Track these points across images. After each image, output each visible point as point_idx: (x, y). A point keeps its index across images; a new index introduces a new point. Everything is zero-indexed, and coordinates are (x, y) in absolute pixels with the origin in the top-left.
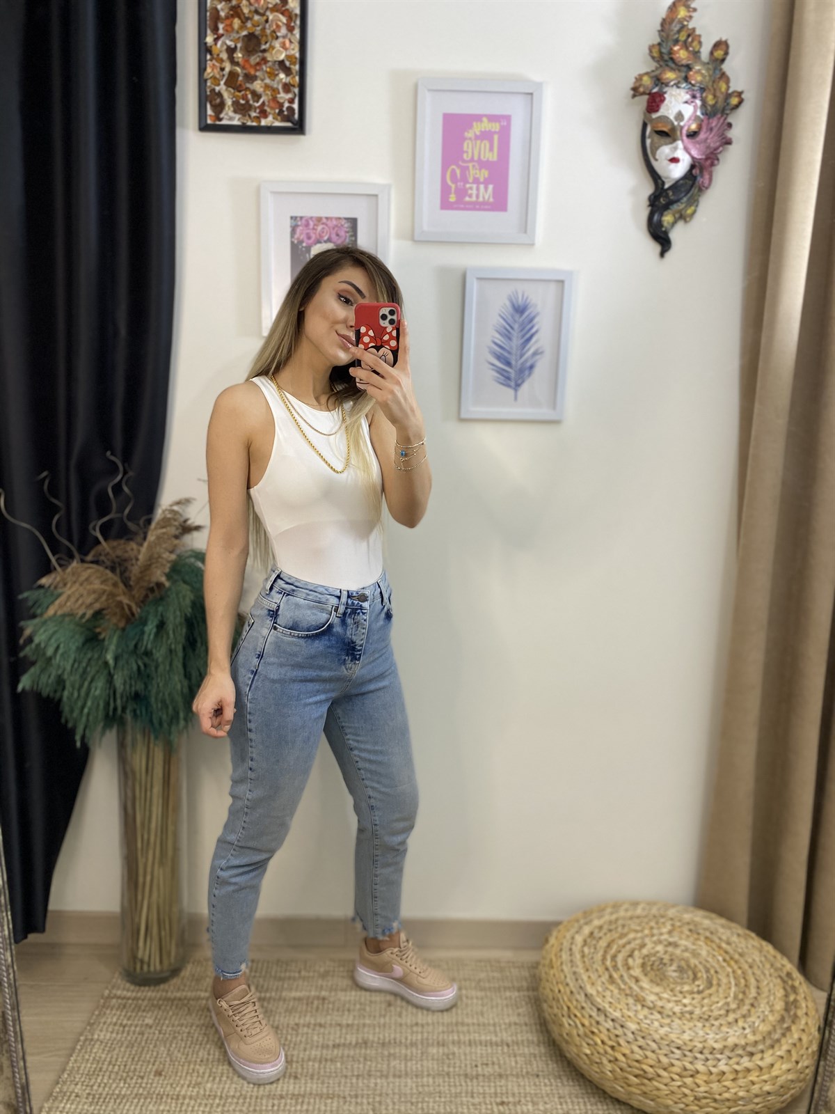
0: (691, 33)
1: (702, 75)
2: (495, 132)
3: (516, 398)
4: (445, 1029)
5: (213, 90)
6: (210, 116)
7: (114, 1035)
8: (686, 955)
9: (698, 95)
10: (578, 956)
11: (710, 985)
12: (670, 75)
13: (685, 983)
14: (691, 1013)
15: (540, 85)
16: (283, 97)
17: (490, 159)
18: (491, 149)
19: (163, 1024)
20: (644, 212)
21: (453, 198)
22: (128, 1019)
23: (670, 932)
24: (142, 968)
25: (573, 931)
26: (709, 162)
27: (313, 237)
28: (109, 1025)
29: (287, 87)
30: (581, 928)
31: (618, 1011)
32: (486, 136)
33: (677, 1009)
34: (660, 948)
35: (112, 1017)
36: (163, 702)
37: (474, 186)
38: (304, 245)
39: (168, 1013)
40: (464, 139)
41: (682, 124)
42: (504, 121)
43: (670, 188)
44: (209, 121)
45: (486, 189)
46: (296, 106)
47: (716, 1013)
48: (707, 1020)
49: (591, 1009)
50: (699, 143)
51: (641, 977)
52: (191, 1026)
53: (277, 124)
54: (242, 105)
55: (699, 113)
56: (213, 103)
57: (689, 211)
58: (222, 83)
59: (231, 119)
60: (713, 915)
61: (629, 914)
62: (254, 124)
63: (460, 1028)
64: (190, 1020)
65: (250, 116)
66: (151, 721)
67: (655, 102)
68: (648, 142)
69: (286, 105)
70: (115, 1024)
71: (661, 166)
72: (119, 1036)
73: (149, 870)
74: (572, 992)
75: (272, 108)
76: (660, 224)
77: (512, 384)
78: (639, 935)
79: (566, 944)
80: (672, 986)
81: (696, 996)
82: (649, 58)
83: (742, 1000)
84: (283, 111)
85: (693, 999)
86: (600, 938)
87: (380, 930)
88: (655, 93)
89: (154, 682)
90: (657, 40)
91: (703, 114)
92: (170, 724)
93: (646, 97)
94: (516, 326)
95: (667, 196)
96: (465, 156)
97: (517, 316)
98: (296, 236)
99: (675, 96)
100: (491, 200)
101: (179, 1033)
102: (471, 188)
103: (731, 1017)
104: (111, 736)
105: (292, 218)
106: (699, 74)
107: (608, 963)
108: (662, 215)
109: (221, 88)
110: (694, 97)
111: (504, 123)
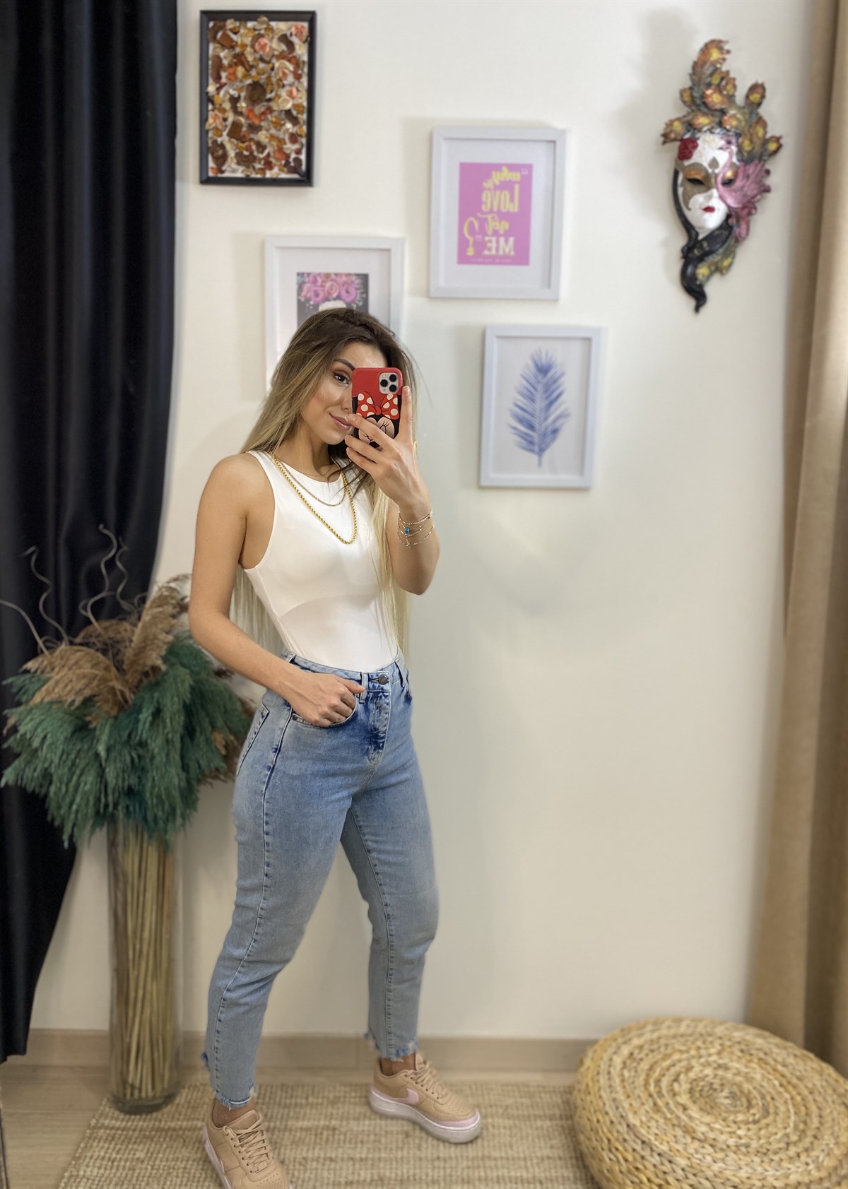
0: (725, 76)
1: (738, 120)
2: (516, 182)
3: (540, 464)
4: (470, 1163)
5: (215, 142)
6: (212, 168)
7: (102, 1171)
8: (738, 1079)
9: (734, 140)
10: (617, 1080)
11: (766, 1113)
12: (703, 120)
13: (739, 1112)
14: (747, 1146)
15: (563, 133)
16: (290, 147)
17: (511, 210)
18: (512, 200)
19: (156, 1158)
20: (677, 265)
21: (471, 252)
22: (118, 1153)
23: (719, 1053)
24: (132, 1094)
25: (611, 1050)
26: (745, 212)
27: (322, 295)
28: (96, 1160)
29: (294, 138)
30: (619, 1048)
31: (665, 1143)
32: (506, 186)
33: (731, 1142)
34: (708, 1071)
35: (98, 1150)
36: (159, 797)
37: (494, 239)
38: (312, 303)
39: (161, 1145)
40: (483, 189)
41: (717, 171)
42: (525, 170)
43: (705, 239)
44: (211, 174)
45: (506, 241)
46: (303, 157)
47: (775, 1146)
48: (765, 1154)
49: (635, 1142)
50: (735, 191)
51: (689, 1104)
52: (187, 1161)
53: (284, 176)
54: (246, 156)
55: (735, 160)
56: (215, 154)
57: (726, 263)
58: (225, 134)
59: (234, 171)
60: (767, 1034)
61: (672, 1031)
62: (259, 176)
63: (488, 1163)
64: (185, 1153)
65: (254, 168)
66: (145, 819)
67: (687, 148)
68: (680, 190)
69: (293, 156)
70: (103, 1159)
71: (694, 215)
72: (108, 1172)
73: (141, 984)
74: (612, 1122)
75: (278, 159)
76: (694, 277)
77: (536, 448)
78: (685, 1056)
79: (603, 1067)
80: (724, 1115)
81: (751, 1126)
82: (680, 103)
83: (804, 1131)
84: (290, 163)
85: (749, 1130)
86: (641, 1059)
87: (393, 1051)
88: (688, 139)
89: (149, 775)
90: (688, 84)
91: (739, 160)
92: (166, 821)
93: (677, 144)
94: (540, 387)
95: (701, 247)
96: (484, 207)
97: (540, 377)
98: (303, 294)
99: (709, 142)
100: (512, 253)
101: (174, 1168)
102: (490, 241)
103: (793, 1151)
104: (101, 836)
105: (298, 274)
106: (734, 119)
107: (652, 1088)
108: (696, 267)
109: (224, 138)
110: (729, 143)
111: (525, 172)
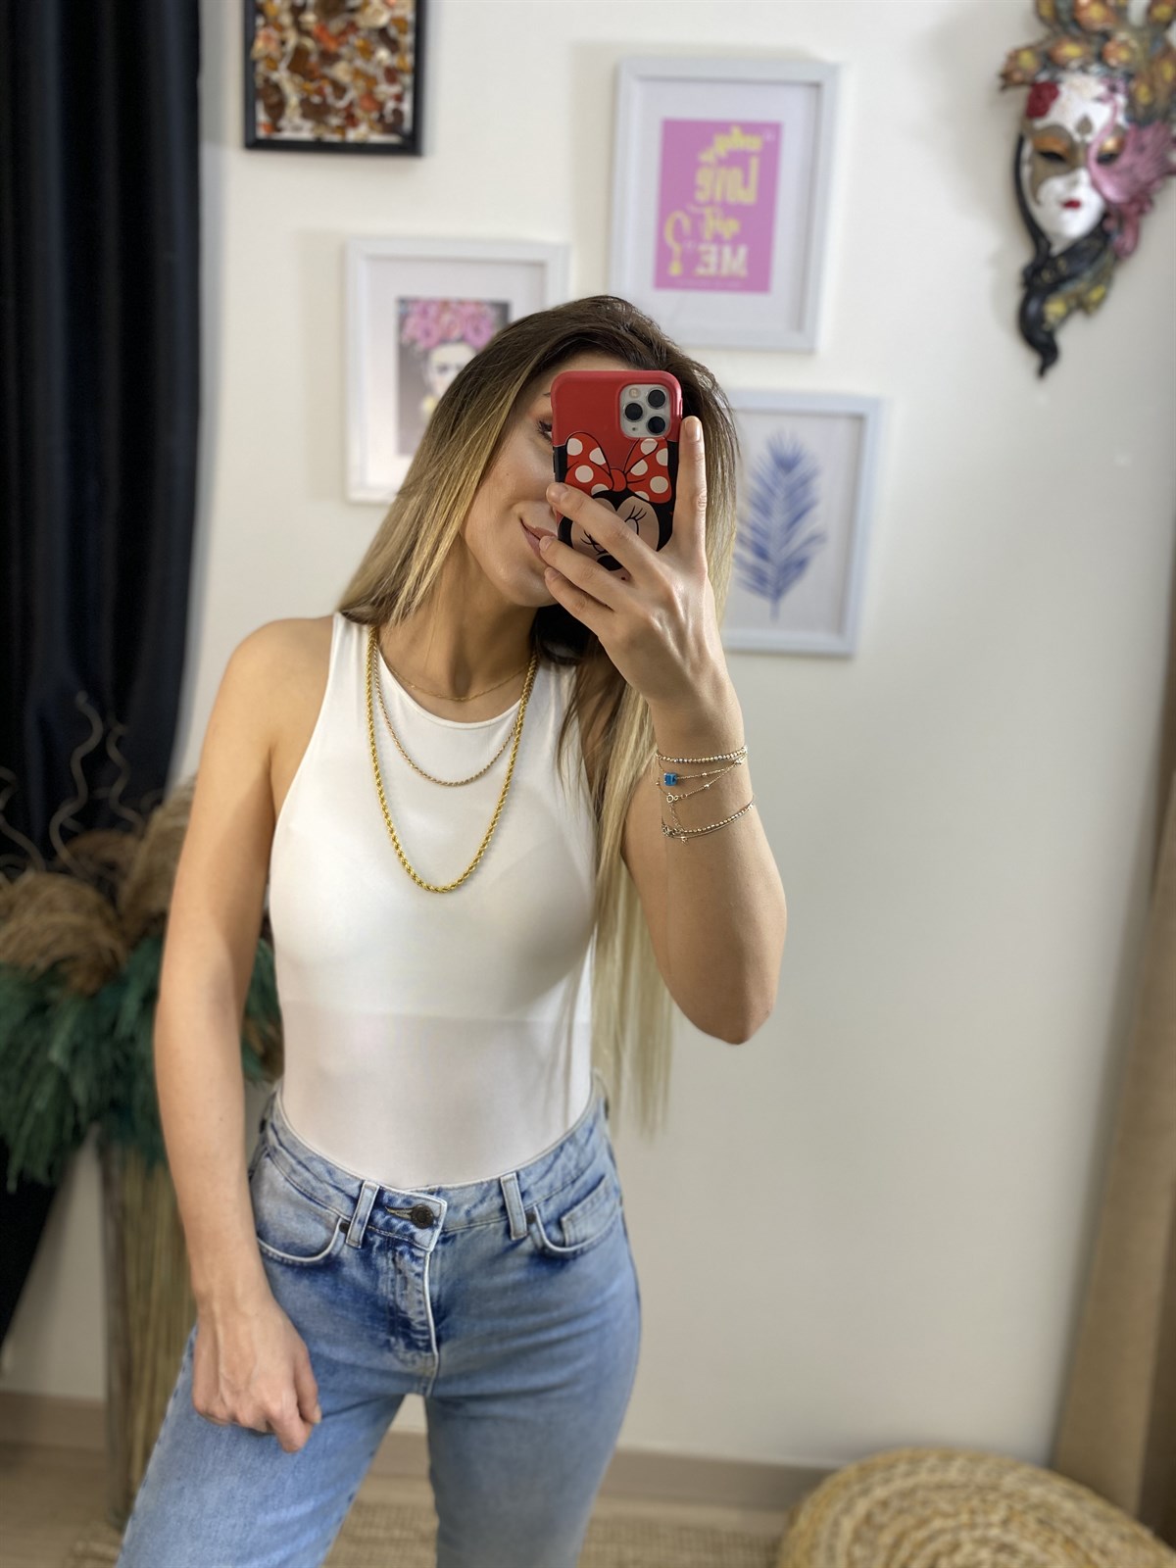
1: (1132, 51)
2: (753, 153)
3: (775, 614)
5: (267, 80)
6: (263, 124)
9: (1121, 85)
12: (1071, 51)
15: (834, 70)
16: (385, 90)
17: (744, 201)
20: (1013, 297)
21: (675, 269)
26: (1134, 208)
29: (391, 75)
32: (737, 159)
40: (698, 165)
41: (1089, 138)
42: (770, 133)
43: (1063, 254)
44: (262, 133)
45: (734, 253)
46: (407, 107)
50: (1119, 173)
53: (377, 138)
54: (316, 105)
55: (1121, 119)
56: (268, 101)
57: (1095, 295)
58: (283, 65)
59: (297, 129)
62: (336, 138)
65: (328, 124)
67: (1041, 98)
68: (1026, 171)
69: (390, 105)
71: (1047, 213)
75: (368, 111)
76: (1041, 318)
77: (770, 589)
82: (1034, 21)
84: (385, 116)
88: (1044, 83)
91: (1128, 121)
93: (1025, 91)
94: (780, 493)
95: (1055, 269)
96: (699, 196)
97: (781, 476)
99: (1078, 88)
100: (743, 273)
102: (708, 252)
106: (1124, 49)
108: (1043, 301)
109: (282, 76)
110: (1113, 89)
111: (769, 137)
